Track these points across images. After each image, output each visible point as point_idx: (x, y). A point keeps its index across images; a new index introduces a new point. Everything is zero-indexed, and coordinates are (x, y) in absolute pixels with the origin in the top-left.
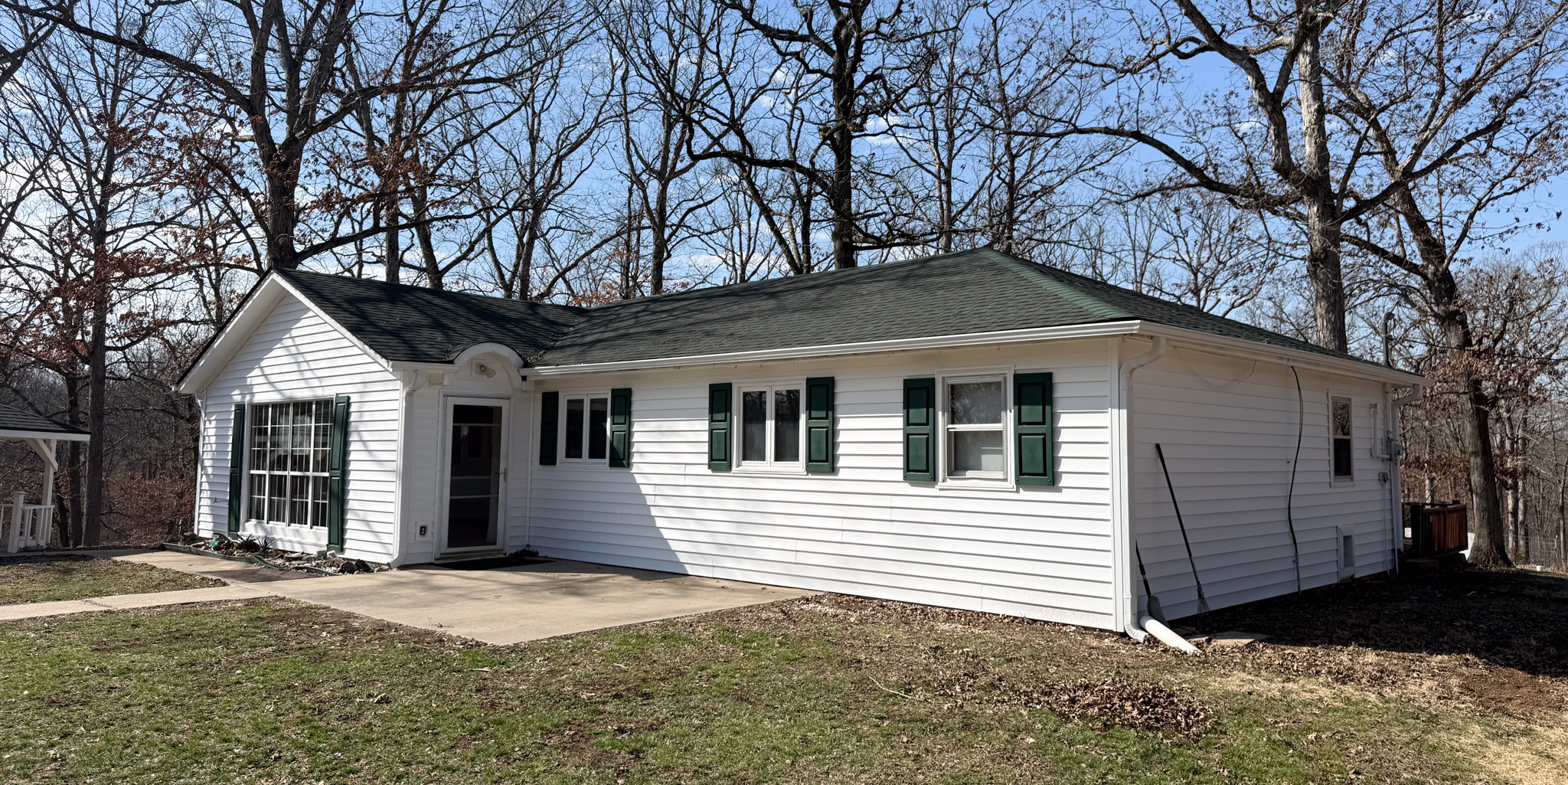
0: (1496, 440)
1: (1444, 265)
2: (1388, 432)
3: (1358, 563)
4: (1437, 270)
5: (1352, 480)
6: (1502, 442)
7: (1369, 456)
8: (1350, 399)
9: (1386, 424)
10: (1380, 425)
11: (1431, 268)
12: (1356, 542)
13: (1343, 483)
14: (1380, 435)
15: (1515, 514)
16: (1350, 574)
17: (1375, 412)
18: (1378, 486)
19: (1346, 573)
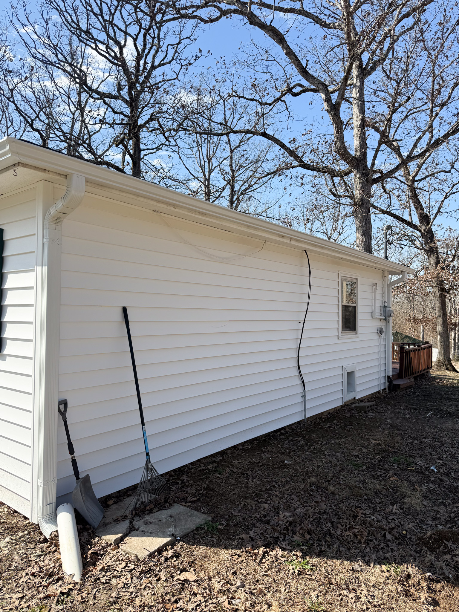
0: (448, 310)
1: (429, 226)
2: (385, 302)
3: (358, 389)
4: (426, 228)
5: (356, 333)
6: (451, 310)
7: (370, 318)
8: (357, 279)
9: (383, 297)
10: (379, 297)
11: (424, 227)
12: (357, 375)
13: (349, 336)
14: (379, 304)
15: (454, 340)
16: (353, 397)
17: (376, 289)
18: (376, 337)
19: (349, 397)
